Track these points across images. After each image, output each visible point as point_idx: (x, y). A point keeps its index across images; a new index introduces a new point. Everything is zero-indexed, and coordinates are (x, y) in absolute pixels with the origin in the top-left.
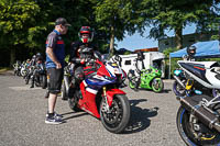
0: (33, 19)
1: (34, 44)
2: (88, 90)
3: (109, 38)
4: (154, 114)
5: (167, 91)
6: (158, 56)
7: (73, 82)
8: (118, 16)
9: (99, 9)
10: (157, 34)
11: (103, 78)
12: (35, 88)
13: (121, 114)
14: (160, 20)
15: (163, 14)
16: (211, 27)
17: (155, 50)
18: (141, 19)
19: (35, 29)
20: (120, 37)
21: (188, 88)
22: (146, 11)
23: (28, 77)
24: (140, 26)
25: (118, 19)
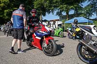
0: (6, 6)
1: (7, 17)
2: (37, 37)
3: (40, 15)
4: (63, 47)
5: (65, 37)
6: (60, 23)
7: (29, 34)
8: (43, 6)
9: (35, 3)
10: (59, 14)
11: (44, 32)
12: (9, 36)
13: (52, 48)
14: (61, 8)
15: (62, 6)
16: (80, 12)
17: (58, 20)
18: (53, 8)
19: (7, 10)
20: (44, 15)
21: (74, 35)
22: (55, 4)
23: (5, 31)
24: (53, 11)
25: (43, 7)
